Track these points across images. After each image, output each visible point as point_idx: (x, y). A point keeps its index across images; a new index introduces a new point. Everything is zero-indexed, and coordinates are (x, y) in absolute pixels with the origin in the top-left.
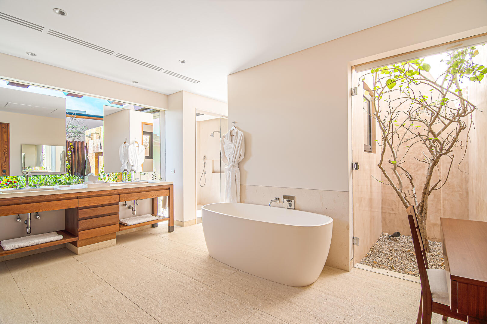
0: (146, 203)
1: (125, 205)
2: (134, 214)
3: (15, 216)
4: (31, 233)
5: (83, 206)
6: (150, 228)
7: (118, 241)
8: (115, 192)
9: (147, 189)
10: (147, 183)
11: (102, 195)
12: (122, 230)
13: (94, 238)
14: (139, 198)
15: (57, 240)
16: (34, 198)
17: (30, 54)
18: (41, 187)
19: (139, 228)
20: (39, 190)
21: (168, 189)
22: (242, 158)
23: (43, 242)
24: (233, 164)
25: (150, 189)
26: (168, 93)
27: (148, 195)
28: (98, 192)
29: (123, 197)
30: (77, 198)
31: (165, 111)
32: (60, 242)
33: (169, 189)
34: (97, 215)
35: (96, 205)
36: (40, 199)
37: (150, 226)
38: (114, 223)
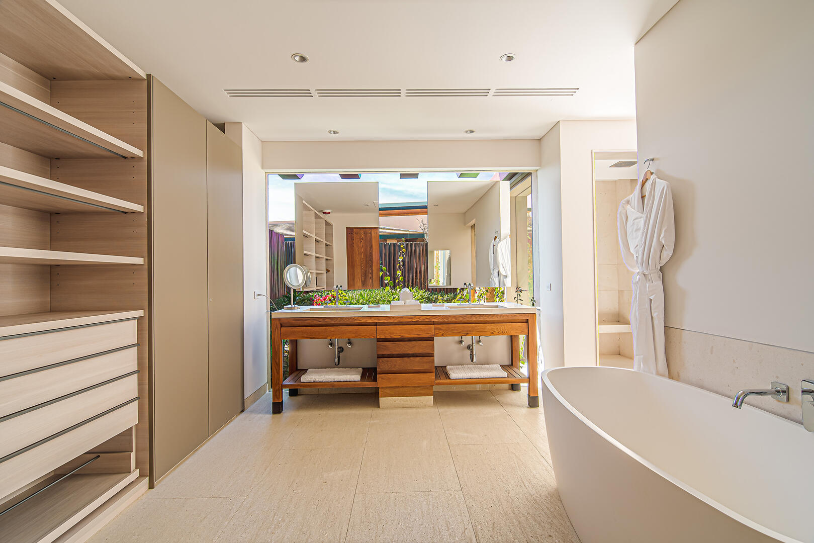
0: (498, 345)
1: (461, 342)
2: (472, 360)
3: (327, 341)
4: (339, 364)
5: (383, 337)
6: (506, 390)
7: (436, 401)
8: (426, 320)
9: (481, 319)
10: (497, 307)
11: (409, 323)
12: (439, 384)
13: (401, 389)
14: (467, 334)
15: (353, 380)
16: (326, 320)
17: (332, 132)
18: (352, 306)
19: (487, 387)
20: (349, 310)
21: (525, 321)
22: (667, 254)
23: (337, 380)
24: (646, 272)
25: (487, 319)
26: (539, 134)
27: (484, 329)
28: (402, 318)
29: (439, 329)
30: (376, 324)
31: (537, 170)
32: (355, 384)
33: (527, 321)
34: (400, 353)
35: (400, 337)
36: (333, 322)
37: (506, 386)
38: (427, 371)
